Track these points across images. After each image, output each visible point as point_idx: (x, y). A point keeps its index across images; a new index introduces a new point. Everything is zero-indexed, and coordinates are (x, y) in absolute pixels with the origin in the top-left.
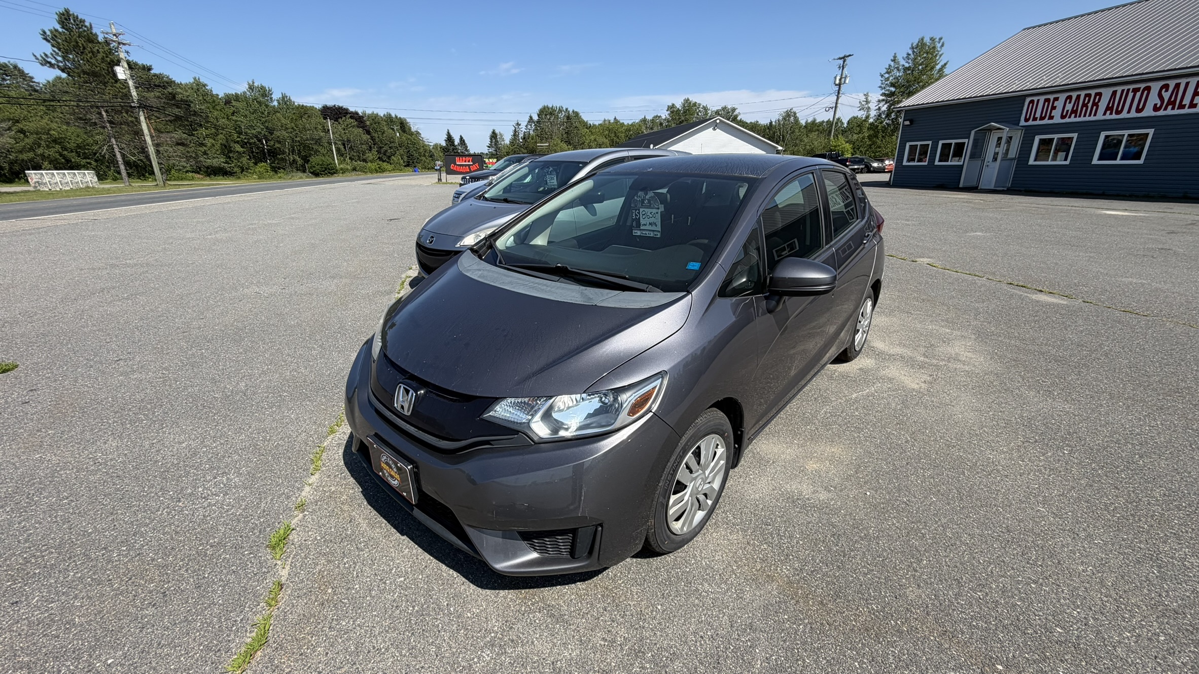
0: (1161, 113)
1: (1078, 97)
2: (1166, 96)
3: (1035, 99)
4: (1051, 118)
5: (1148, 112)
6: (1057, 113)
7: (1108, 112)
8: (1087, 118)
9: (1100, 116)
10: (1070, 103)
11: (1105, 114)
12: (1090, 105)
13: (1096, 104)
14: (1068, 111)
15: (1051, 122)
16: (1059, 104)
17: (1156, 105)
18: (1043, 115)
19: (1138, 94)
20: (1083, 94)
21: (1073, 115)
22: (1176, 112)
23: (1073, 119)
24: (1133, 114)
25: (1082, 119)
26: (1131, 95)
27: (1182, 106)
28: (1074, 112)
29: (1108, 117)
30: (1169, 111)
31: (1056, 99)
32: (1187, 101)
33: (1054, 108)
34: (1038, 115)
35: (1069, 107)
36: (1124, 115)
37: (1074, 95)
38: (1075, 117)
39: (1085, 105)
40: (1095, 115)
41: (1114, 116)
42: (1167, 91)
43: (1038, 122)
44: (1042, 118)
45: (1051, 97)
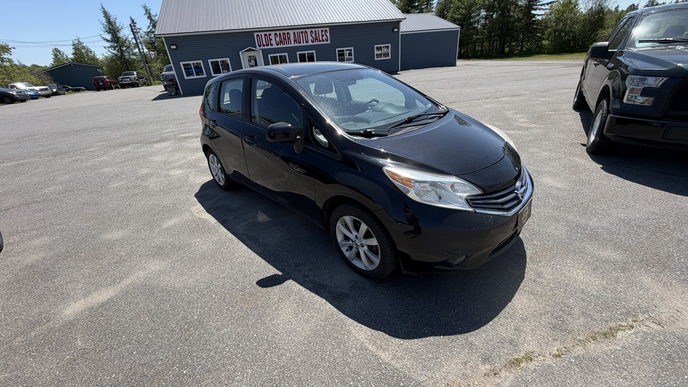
0: (314, 43)
1: (280, 34)
2: (313, 35)
3: (259, 34)
4: (272, 45)
5: (310, 43)
6: (273, 42)
7: (296, 42)
8: (288, 46)
9: (293, 45)
10: (277, 37)
11: (295, 43)
12: (287, 38)
13: (289, 38)
14: (278, 41)
15: (272, 47)
16: (272, 37)
17: (311, 40)
18: (267, 43)
19: (304, 34)
20: (281, 32)
21: (281, 44)
22: (319, 43)
23: (282, 46)
24: (305, 44)
25: (286, 46)
26: (301, 35)
27: (320, 41)
28: (281, 42)
29: (296, 45)
30: (317, 43)
31: (270, 35)
32: (321, 39)
33: (271, 40)
34: (264, 43)
35: (278, 39)
36: (302, 44)
37: (278, 33)
38: (283, 44)
39: (284, 39)
40: (291, 44)
41: (298, 45)
43: (266, 47)
44: (268, 45)
45: (267, 33)
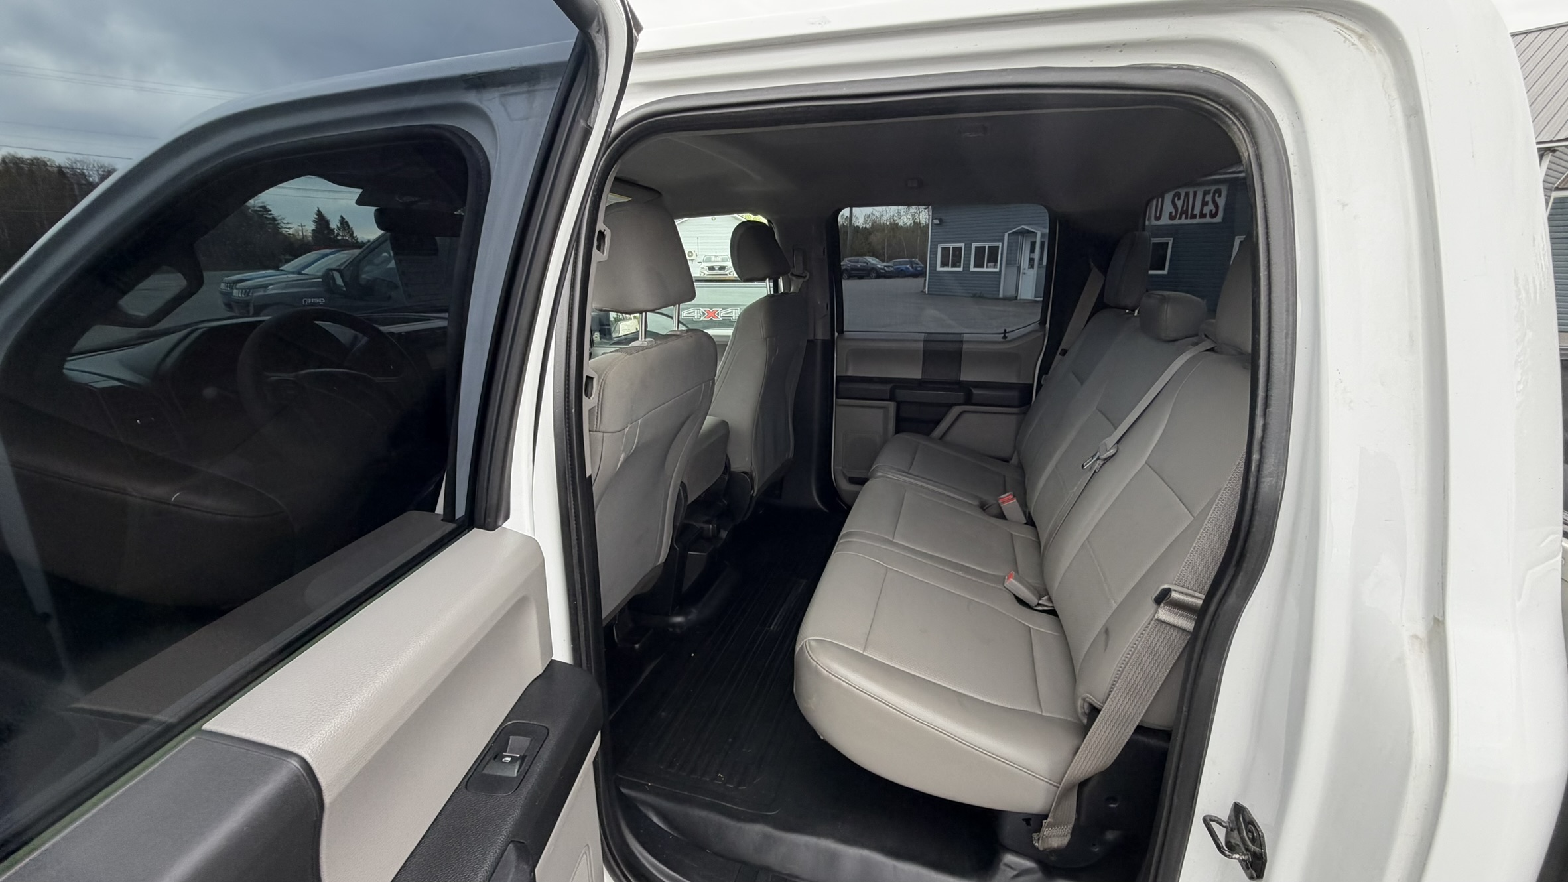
5: (1165, 221)
17: (1171, 213)
22: (1189, 221)
27: (1193, 216)
30: (1184, 221)
32: (1197, 211)
42: (1179, 199)
